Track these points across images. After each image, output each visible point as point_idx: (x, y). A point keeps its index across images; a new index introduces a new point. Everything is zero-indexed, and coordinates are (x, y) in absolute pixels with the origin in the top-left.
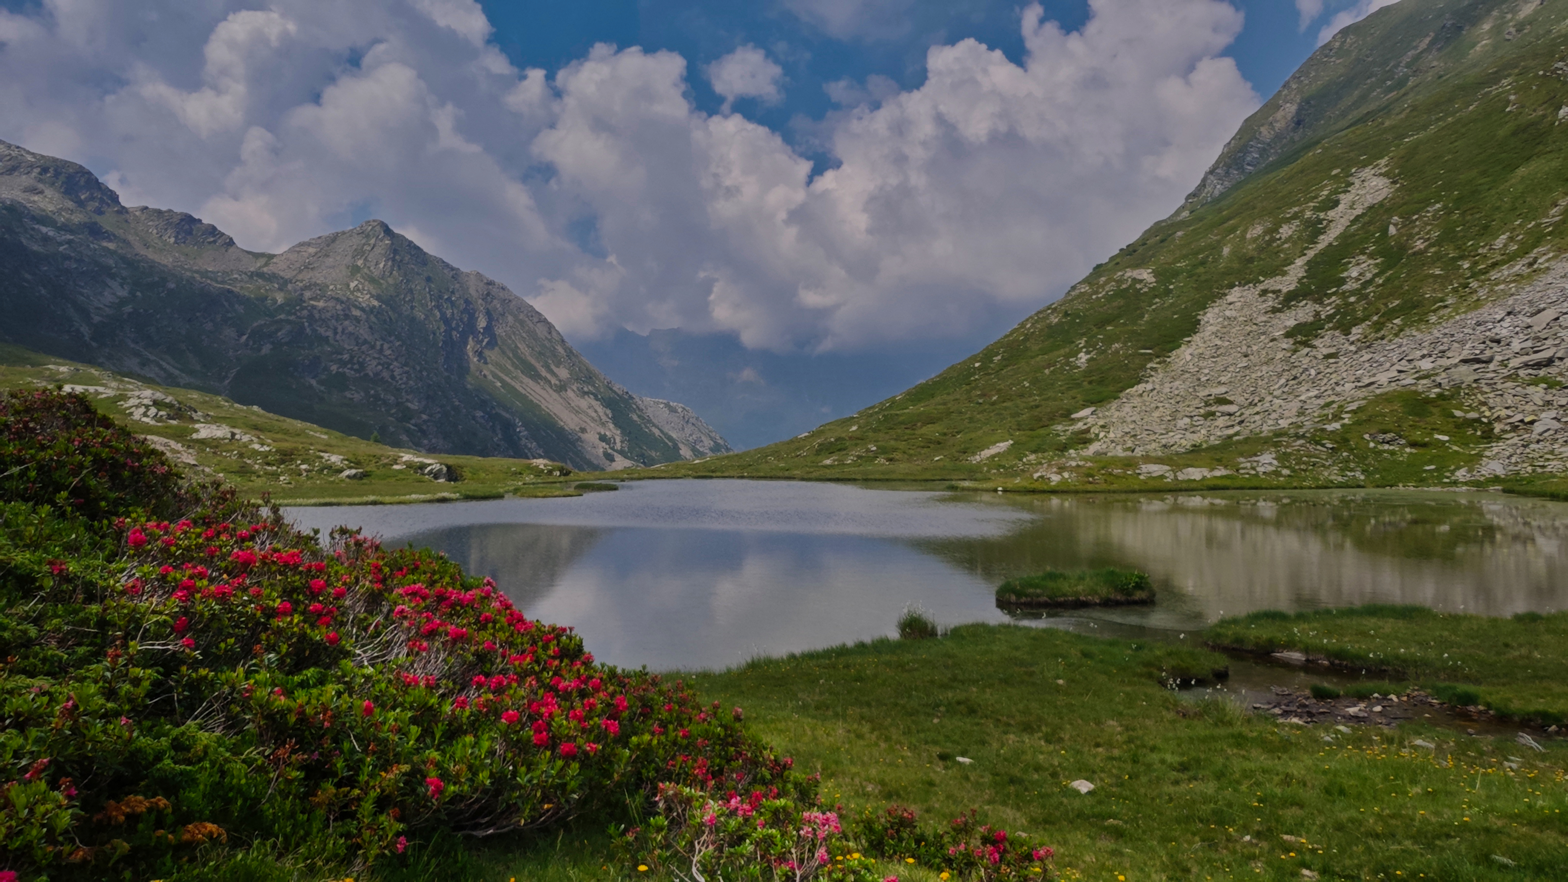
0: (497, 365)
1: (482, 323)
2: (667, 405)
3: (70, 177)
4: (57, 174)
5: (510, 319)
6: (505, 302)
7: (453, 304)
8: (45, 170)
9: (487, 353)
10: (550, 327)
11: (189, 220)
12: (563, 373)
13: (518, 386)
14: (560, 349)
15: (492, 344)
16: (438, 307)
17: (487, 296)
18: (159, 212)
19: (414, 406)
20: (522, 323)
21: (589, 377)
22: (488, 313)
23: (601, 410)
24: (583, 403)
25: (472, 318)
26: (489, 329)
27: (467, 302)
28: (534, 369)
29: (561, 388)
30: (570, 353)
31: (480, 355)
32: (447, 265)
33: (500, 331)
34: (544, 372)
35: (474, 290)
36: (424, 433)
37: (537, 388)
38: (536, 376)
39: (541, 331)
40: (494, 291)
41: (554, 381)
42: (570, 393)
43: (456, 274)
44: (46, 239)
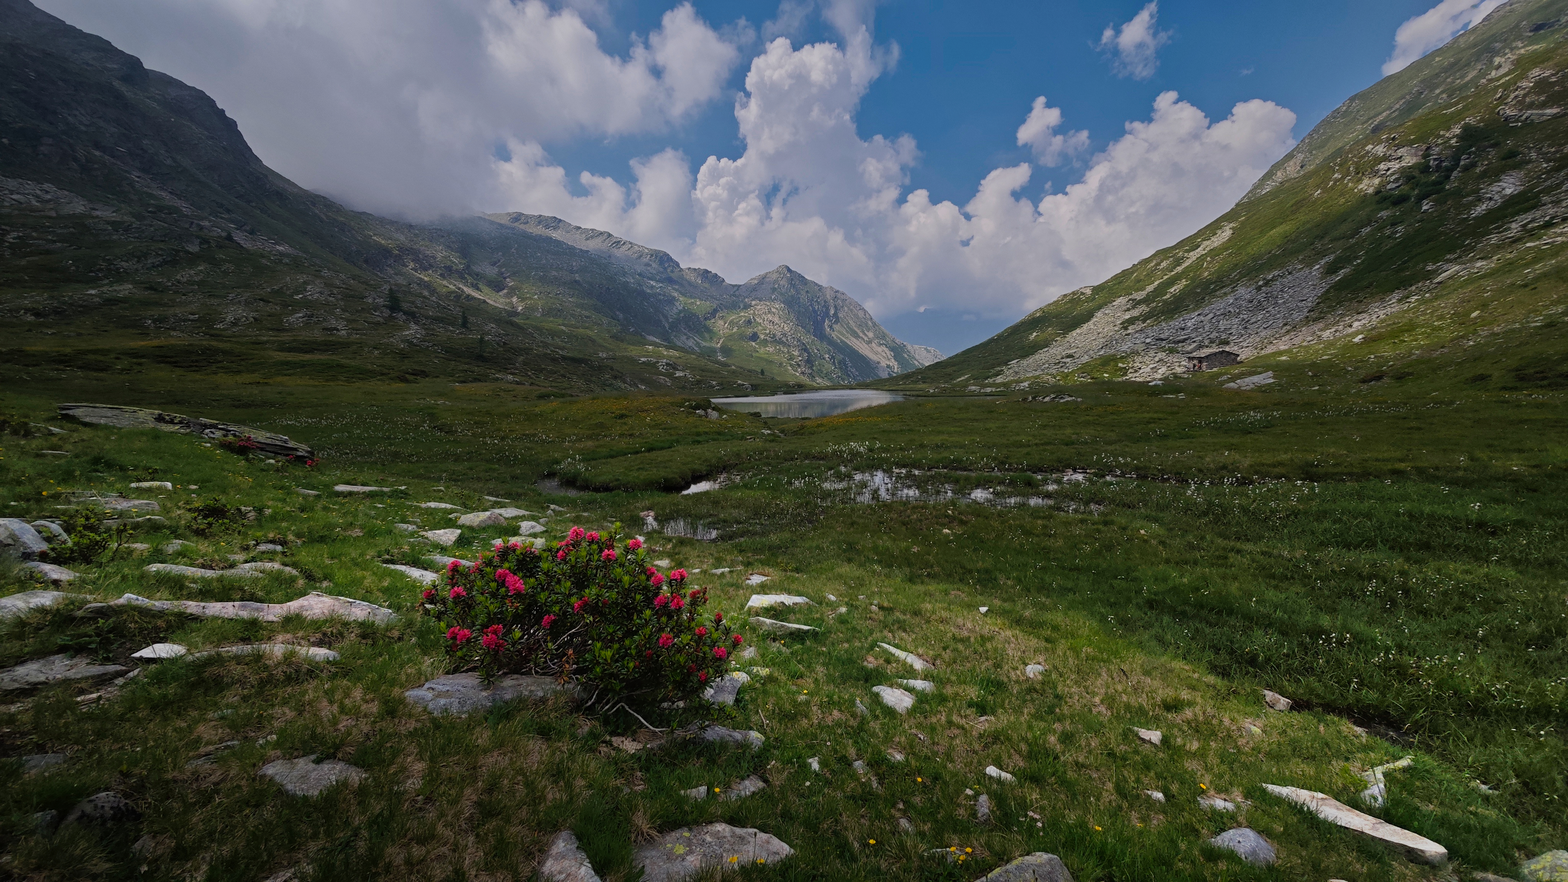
0: (839, 332)
1: (832, 312)
2: (926, 349)
3: (661, 257)
4: (656, 257)
5: (846, 309)
6: (844, 300)
7: (818, 303)
8: (652, 255)
9: (834, 326)
10: (865, 312)
11: (706, 272)
12: (871, 335)
13: (848, 342)
14: (870, 323)
15: (837, 322)
16: (811, 305)
17: (835, 298)
18: (695, 269)
19: (796, 353)
20: (851, 310)
21: (884, 336)
22: (835, 307)
23: (888, 352)
24: (880, 349)
25: (828, 309)
26: (835, 314)
27: (825, 302)
28: (857, 333)
29: (869, 342)
30: (874, 324)
31: (831, 327)
32: (817, 284)
33: (840, 315)
34: (861, 335)
35: (829, 296)
36: (799, 365)
37: (858, 343)
38: (857, 336)
39: (861, 314)
40: (839, 295)
41: (866, 339)
42: (873, 344)
43: (820, 288)
44: (652, 287)
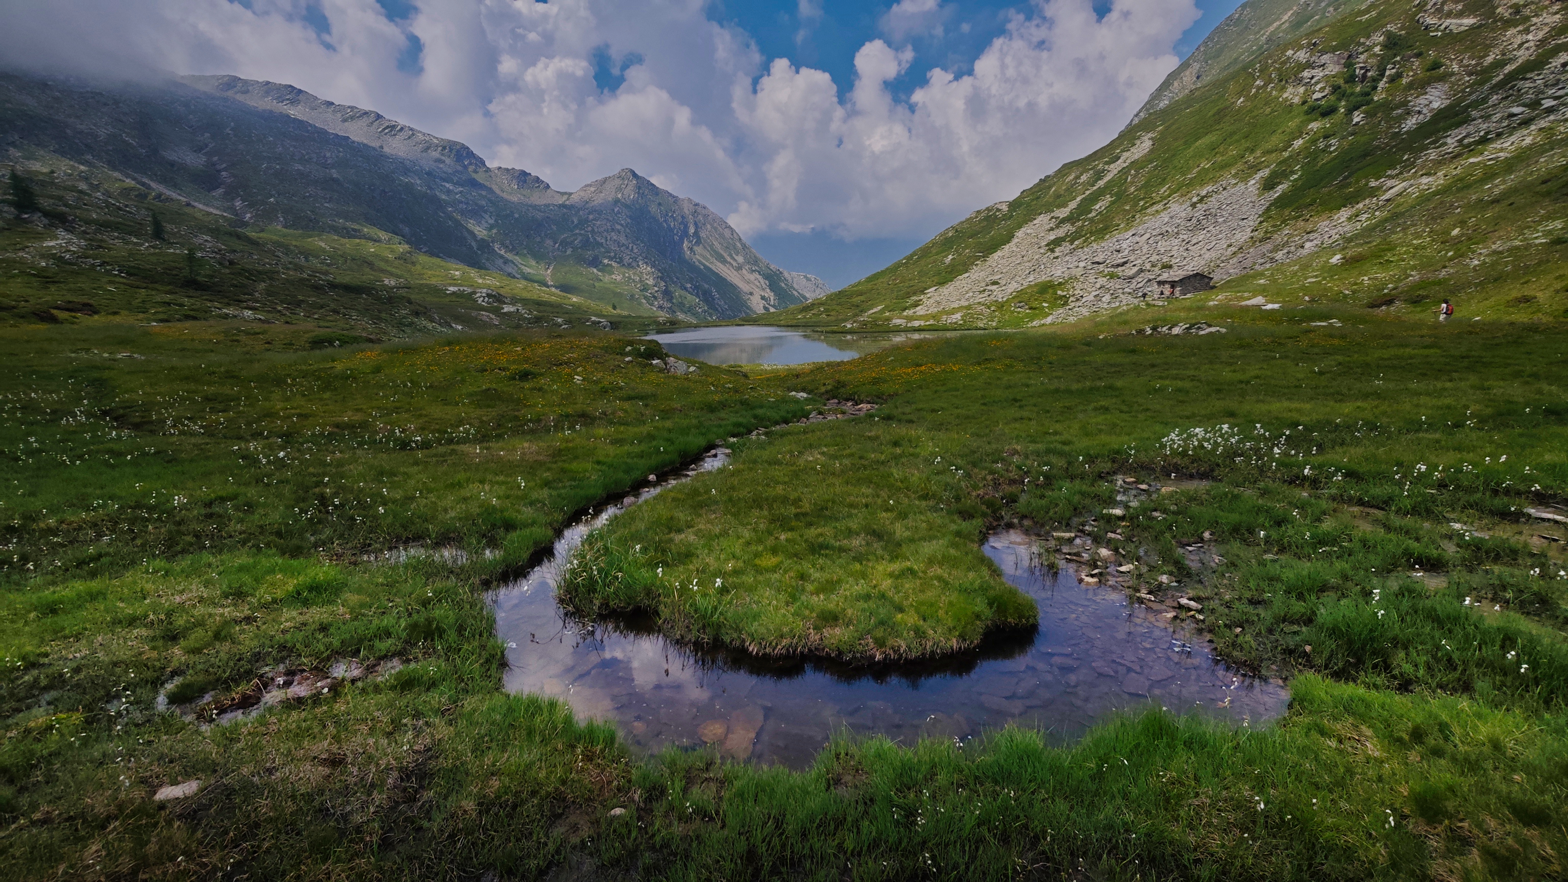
0: (701, 255)
1: (692, 230)
2: (805, 277)
3: (458, 151)
4: (451, 150)
5: (709, 226)
6: (706, 216)
7: (674, 219)
8: (444, 148)
9: (695, 248)
10: (732, 230)
11: (524, 174)
12: (740, 259)
13: (713, 268)
14: (739, 245)
15: (698, 243)
16: (665, 221)
17: (695, 213)
18: (507, 170)
19: (651, 282)
20: (715, 229)
21: (756, 262)
22: (696, 224)
23: (762, 281)
24: (752, 277)
25: (686, 227)
26: (696, 233)
27: (683, 217)
28: (723, 257)
29: (739, 268)
30: (744, 246)
31: (691, 249)
32: (671, 195)
33: (702, 234)
34: (729, 259)
35: (687, 209)
36: (655, 298)
37: (725, 269)
38: (724, 261)
39: (727, 233)
40: (699, 209)
41: (735, 264)
42: (744, 271)
43: (676, 199)
44: (449, 192)
